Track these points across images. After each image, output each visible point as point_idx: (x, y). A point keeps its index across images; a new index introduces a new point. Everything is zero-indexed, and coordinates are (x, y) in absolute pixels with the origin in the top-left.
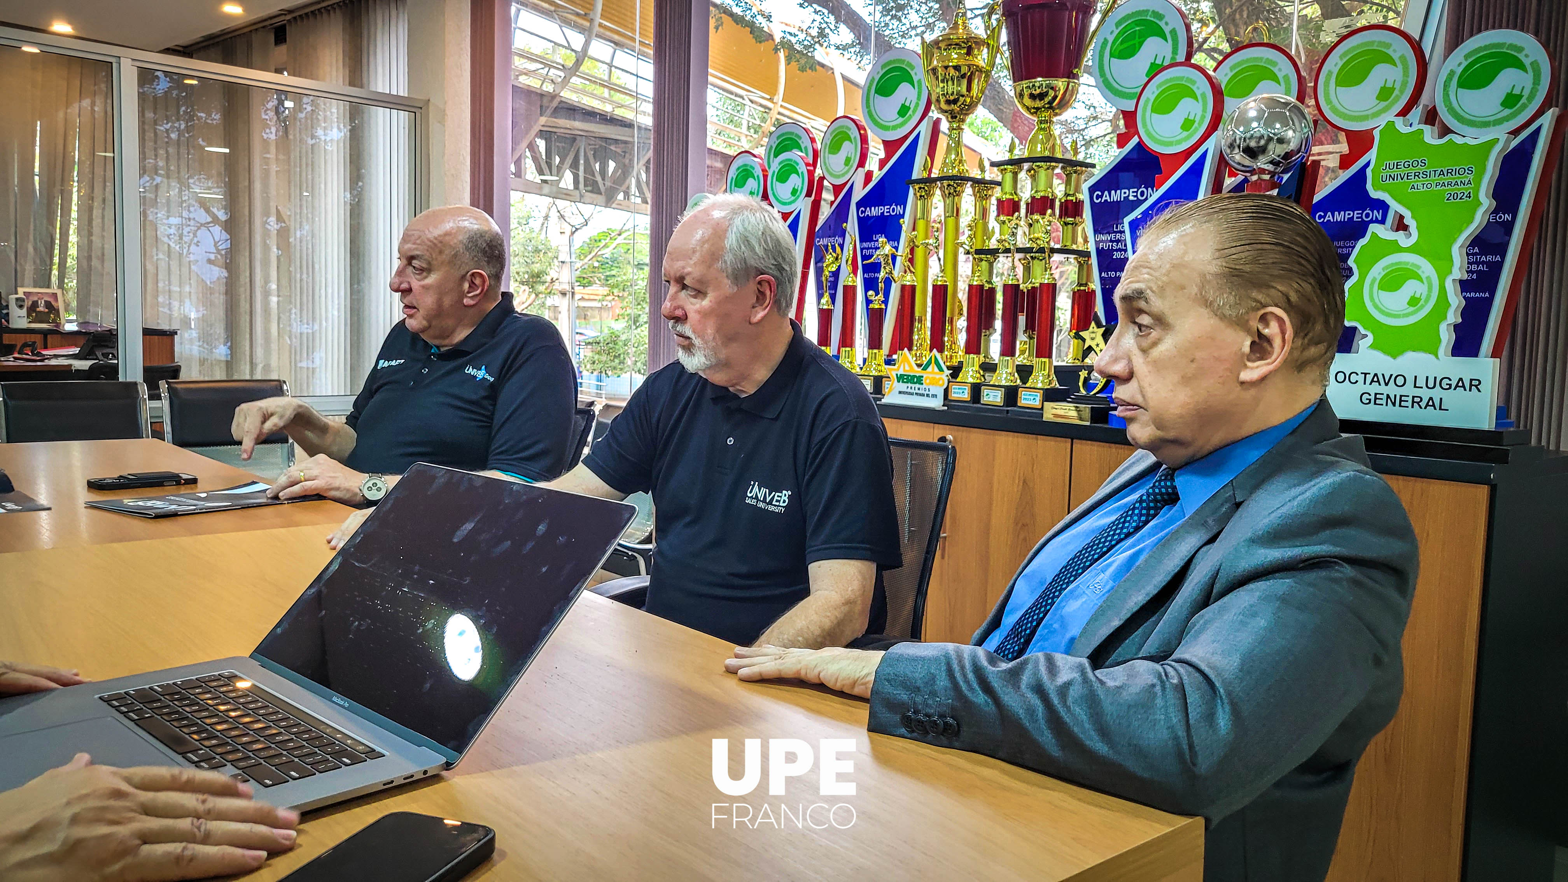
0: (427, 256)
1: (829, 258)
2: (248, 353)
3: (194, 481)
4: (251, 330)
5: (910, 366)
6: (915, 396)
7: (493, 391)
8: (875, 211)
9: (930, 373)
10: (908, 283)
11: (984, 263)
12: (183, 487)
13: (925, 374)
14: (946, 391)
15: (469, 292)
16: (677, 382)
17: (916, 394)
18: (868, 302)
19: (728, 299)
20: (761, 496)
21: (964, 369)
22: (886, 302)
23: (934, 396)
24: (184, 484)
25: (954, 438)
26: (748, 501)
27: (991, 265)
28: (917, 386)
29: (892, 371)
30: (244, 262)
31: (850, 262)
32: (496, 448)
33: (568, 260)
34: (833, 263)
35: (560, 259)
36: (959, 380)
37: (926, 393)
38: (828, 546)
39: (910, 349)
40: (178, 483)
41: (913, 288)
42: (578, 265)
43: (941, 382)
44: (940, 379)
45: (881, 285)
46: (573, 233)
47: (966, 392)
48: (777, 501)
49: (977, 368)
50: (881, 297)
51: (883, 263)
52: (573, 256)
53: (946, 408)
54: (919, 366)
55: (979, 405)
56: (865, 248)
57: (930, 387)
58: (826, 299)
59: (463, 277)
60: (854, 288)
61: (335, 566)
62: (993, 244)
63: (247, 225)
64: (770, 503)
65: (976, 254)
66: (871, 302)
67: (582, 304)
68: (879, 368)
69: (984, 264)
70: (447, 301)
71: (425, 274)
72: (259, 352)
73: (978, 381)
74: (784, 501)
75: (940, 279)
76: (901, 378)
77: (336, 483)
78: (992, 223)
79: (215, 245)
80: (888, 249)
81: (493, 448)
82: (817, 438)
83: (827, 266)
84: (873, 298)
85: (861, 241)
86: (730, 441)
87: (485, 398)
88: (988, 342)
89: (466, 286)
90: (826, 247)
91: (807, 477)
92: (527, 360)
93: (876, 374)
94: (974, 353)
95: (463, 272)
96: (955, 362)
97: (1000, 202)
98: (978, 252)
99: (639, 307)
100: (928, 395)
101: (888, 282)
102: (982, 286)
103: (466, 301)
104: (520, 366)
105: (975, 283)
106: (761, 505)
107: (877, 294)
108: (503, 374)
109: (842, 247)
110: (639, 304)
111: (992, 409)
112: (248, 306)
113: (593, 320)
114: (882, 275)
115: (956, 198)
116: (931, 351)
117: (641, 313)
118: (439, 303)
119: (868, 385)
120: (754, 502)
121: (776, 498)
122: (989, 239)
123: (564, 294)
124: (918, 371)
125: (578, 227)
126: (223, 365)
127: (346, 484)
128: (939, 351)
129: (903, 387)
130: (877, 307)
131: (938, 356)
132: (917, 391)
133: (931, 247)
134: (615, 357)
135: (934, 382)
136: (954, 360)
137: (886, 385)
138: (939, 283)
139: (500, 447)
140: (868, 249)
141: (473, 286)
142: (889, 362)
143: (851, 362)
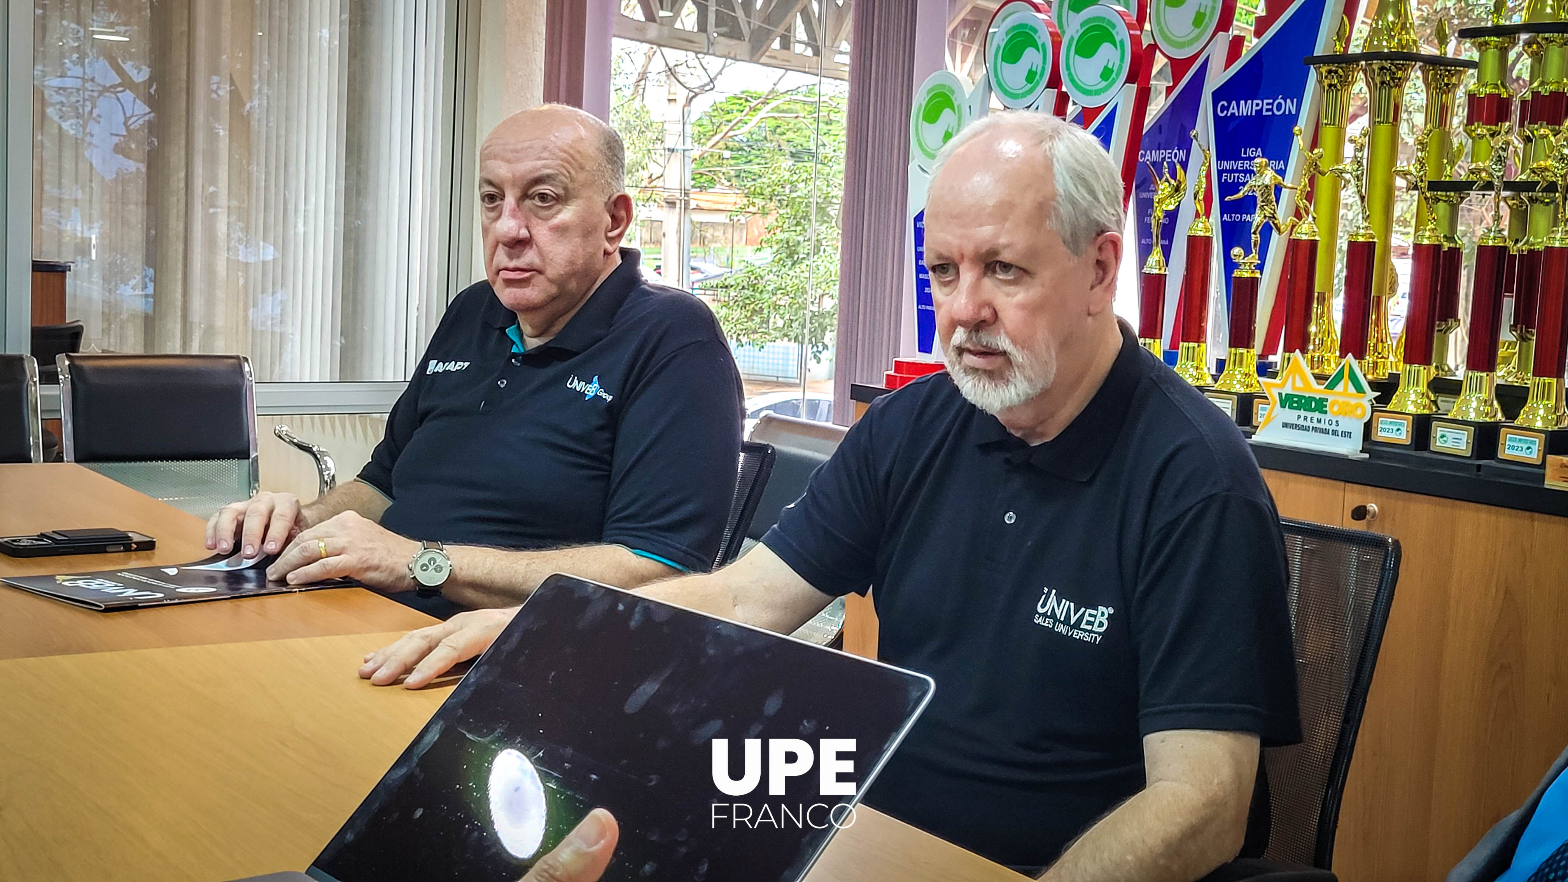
1: (1164, 188)
2: (179, 304)
3: (149, 546)
4: (185, 266)
5: (1304, 379)
6: (1312, 433)
7: (612, 416)
8: (1246, 108)
9: (1340, 394)
10: (1304, 237)
11: (1441, 204)
12: (137, 556)
13: (1331, 397)
14: (1368, 427)
16: (921, 414)
17: (1315, 429)
18: (1230, 265)
20: (1060, 613)
21: (1400, 390)
22: (1261, 267)
23: (1348, 434)
24: (136, 550)
25: (1381, 509)
26: (1038, 621)
27: (1454, 209)
28: (1317, 415)
29: (1272, 387)
30: (176, 155)
31: (1201, 196)
32: (619, 511)
33: (680, 146)
34: (1171, 196)
35: (669, 144)
36: (1389, 408)
37: (1331, 428)
38: (1179, 706)
39: (1304, 351)
40: (128, 549)
41: (1313, 244)
42: (696, 154)
43: (1359, 412)
44: (1357, 406)
45: (1255, 238)
46: (689, 101)
47: (1404, 430)
48: (1089, 623)
49: (1423, 388)
50: (1254, 258)
51: (1259, 199)
52: (689, 140)
53: (1367, 456)
54: (1319, 378)
55: (1426, 454)
56: (1226, 171)
57: (1340, 419)
58: (1156, 255)
60: (1208, 241)
61: (433, 736)
62: (1460, 172)
63: (184, 96)
64: (1077, 625)
65: (1429, 189)
66: (1237, 266)
67: (698, 217)
68: (1248, 381)
69: (1442, 207)
72: (197, 303)
73: (1426, 412)
74: (1101, 624)
75: (1362, 231)
76: (1287, 401)
77: (374, 559)
78: (1459, 136)
79: (125, 124)
80: (1269, 177)
81: (613, 510)
82: (1159, 522)
83: (1160, 202)
84: (1240, 260)
85: (1219, 158)
86: (1010, 518)
87: (601, 428)
88: (1444, 344)
90: (1158, 165)
91: (1141, 588)
92: (666, 364)
93: (1242, 390)
94: (1420, 364)
96: (1382, 374)
97: (1472, 98)
98: (1434, 186)
99: (799, 228)
100: (1335, 433)
101: (1266, 231)
102: (1439, 246)
105: (1426, 242)
106: (1062, 629)
107: (1248, 252)
108: (628, 389)
109: (1185, 165)
110: (798, 224)
111: (1450, 461)
112: (181, 226)
113: (713, 246)
114: (1257, 219)
115: (1395, 91)
116: (1343, 355)
117: (801, 238)
119: (1228, 407)
120: (1048, 623)
121: (1087, 618)
122: (1452, 163)
123: (671, 204)
124: (1317, 390)
125: (697, 90)
126: (140, 322)
127: (389, 561)
128: (1356, 358)
129: (1291, 416)
130: (1246, 275)
131: (1355, 363)
132: (1316, 424)
133: (1348, 176)
134: (754, 311)
135: (1347, 411)
136: (1380, 371)
137: (1260, 412)
138: (1361, 239)
139: (624, 508)
140: (1231, 171)
142: (1264, 370)
143: (1197, 368)
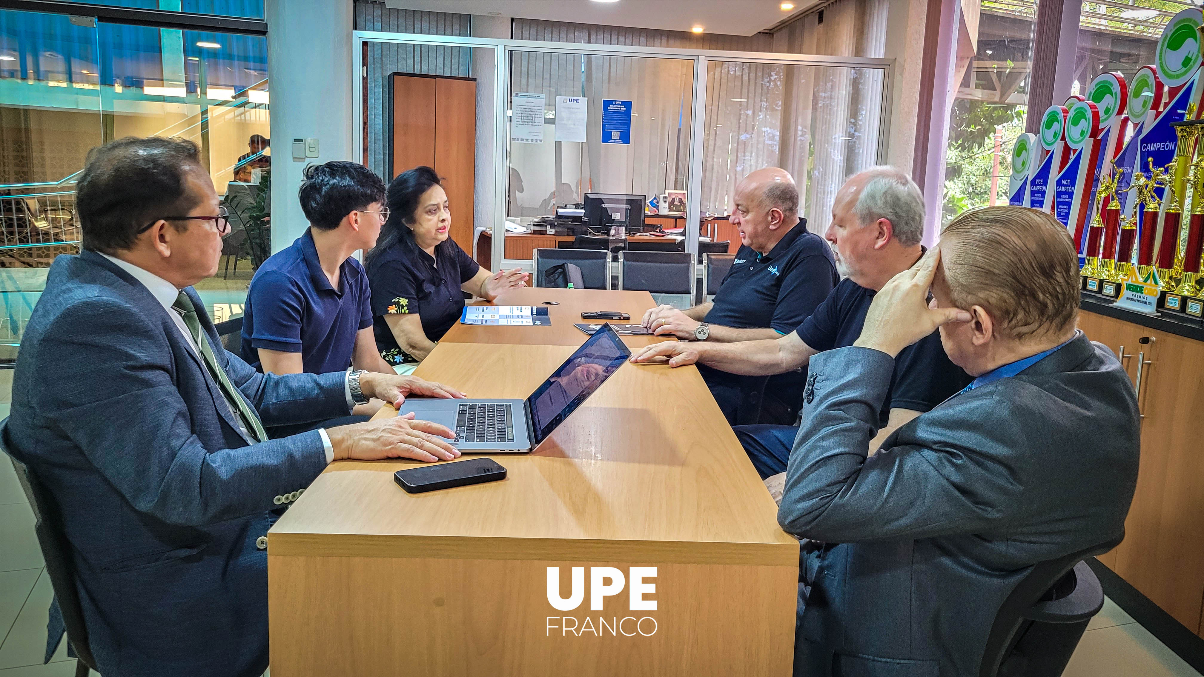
0: (745, 203)
1: (1103, 186)
5: (1136, 278)
6: (1137, 303)
7: (779, 281)
8: (1153, 147)
9: (1148, 285)
10: (1151, 210)
12: (622, 321)
13: (1145, 286)
15: (772, 222)
17: (1138, 301)
19: (857, 232)
23: (1150, 304)
25: (1158, 340)
28: (1139, 294)
29: (1123, 281)
32: (776, 316)
34: (1105, 190)
36: (1175, 292)
37: (1144, 301)
41: (1155, 213)
43: (1156, 293)
44: (1155, 291)
47: (1177, 303)
50: (1134, 219)
51: (1138, 192)
53: (1157, 314)
55: (1183, 315)
57: (1148, 296)
58: (1097, 218)
59: (768, 213)
60: (1117, 211)
70: (760, 228)
71: (745, 214)
75: (1173, 207)
76: (1129, 287)
77: (681, 328)
80: (1143, 181)
81: (775, 314)
83: (1100, 193)
84: (1125, 221)
87: (774, 285)
89: (770, 218)
92: (799, 263)
95: (767, 211)
100: (1146, 303)
103: (771, 227)
104: (797, 265)
105: (1198, 213)
108: (784, 272)
111: (1191, 318)
118: (755, 230)
124: (1141, 283)
127: (687, 328)
129: (1130, 294)
130: (1128, 228)
132: (1138, 299)
135: (1150, 293)
137: (1122, 291)
138: (1172, 211)
139: (777, 315)
141: (773, 218)
